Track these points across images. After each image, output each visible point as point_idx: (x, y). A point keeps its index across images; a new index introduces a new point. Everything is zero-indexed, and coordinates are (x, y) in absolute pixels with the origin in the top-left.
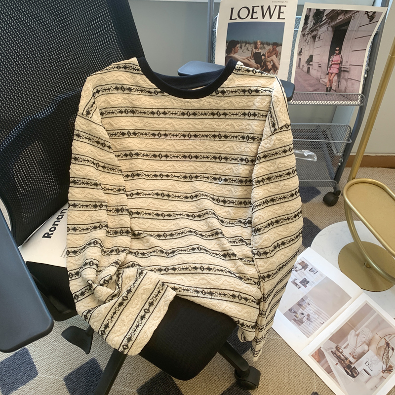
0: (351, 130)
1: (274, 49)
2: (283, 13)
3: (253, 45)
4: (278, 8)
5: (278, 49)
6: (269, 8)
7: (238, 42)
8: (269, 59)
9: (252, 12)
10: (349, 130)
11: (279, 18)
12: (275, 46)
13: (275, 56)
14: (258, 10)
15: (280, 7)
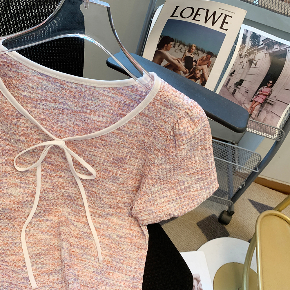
0: (261, 160)
1: (207, 59)
2: (227, 23)
3: (187, 48)
4: (223, 16)
5: (211, 59)
6: (214, 14)
7: (172, 40)
8: (200, 67)
9: (195, 13)
10: (259, 159)
11: (221, 28)
12: (209, 56)
13: (206, 66)
14: (203, 13)
15: (226, 16)
